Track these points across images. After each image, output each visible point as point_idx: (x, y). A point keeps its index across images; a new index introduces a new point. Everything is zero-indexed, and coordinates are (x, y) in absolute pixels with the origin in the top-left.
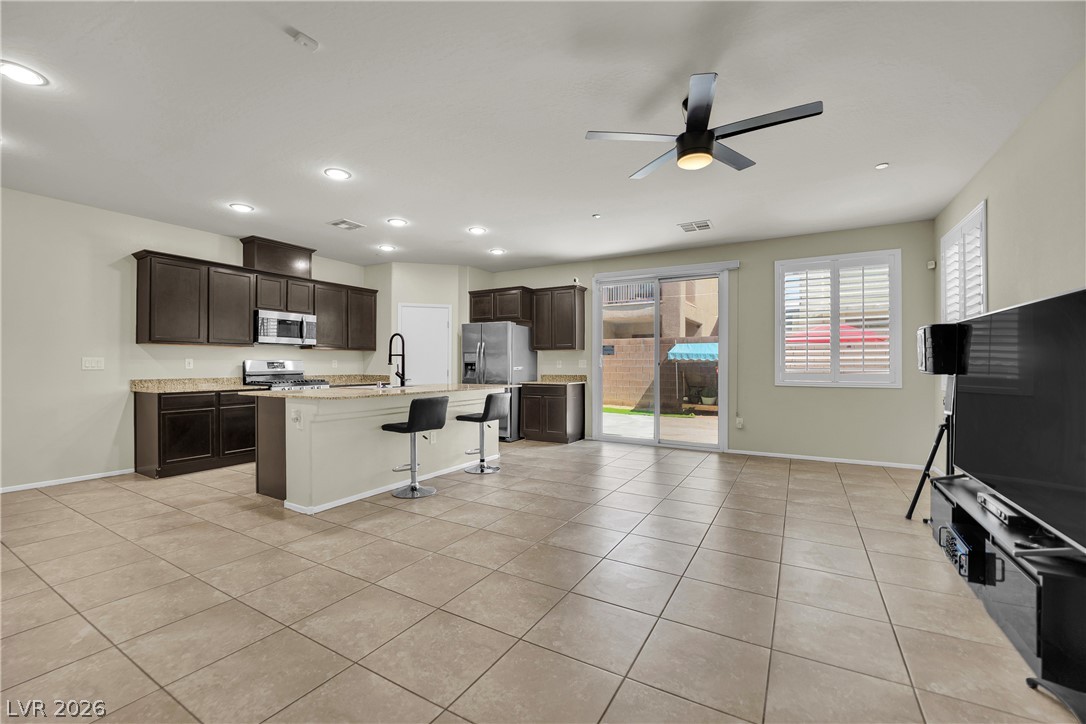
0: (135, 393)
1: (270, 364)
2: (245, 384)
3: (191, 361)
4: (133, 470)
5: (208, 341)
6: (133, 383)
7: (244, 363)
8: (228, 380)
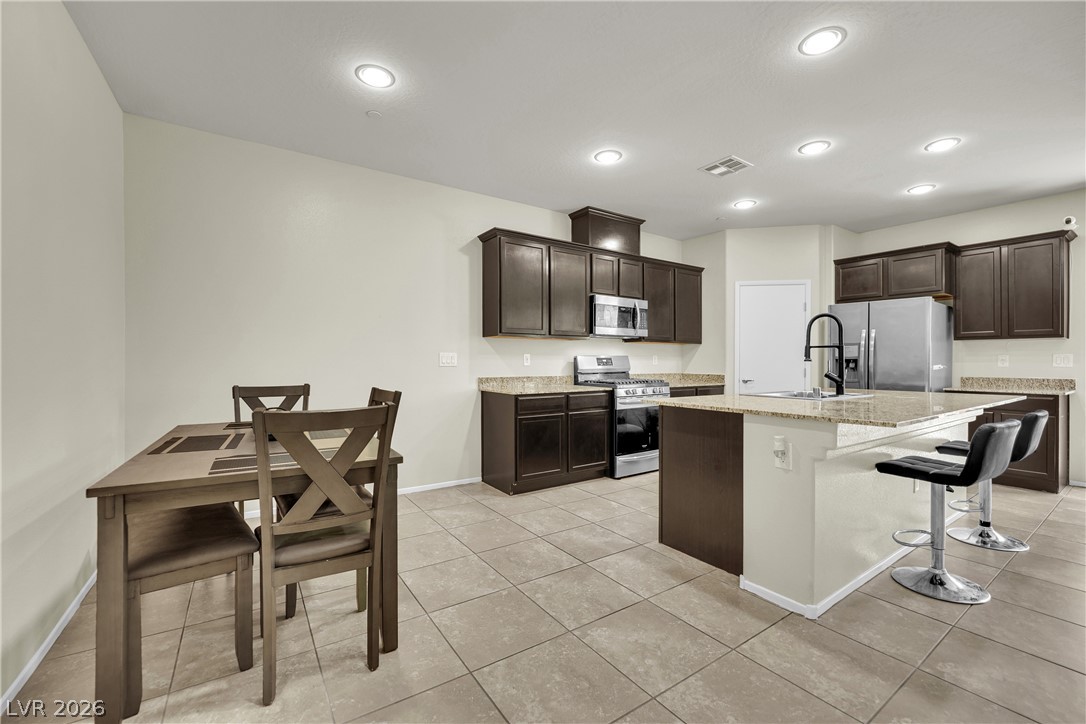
0: (482, 392)
1: (600, 361)
2: (576, 382)
3: (528, 356)
4: (480, 478)
5: (550, 334)
6: (481, 381)
7: (575, 359)
8: (561, 378)
